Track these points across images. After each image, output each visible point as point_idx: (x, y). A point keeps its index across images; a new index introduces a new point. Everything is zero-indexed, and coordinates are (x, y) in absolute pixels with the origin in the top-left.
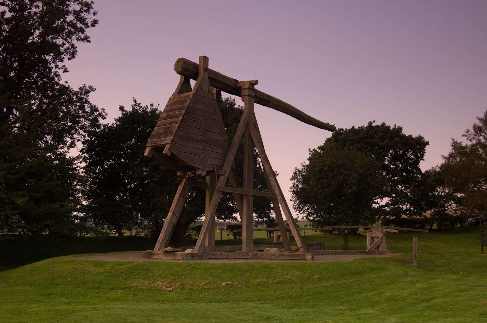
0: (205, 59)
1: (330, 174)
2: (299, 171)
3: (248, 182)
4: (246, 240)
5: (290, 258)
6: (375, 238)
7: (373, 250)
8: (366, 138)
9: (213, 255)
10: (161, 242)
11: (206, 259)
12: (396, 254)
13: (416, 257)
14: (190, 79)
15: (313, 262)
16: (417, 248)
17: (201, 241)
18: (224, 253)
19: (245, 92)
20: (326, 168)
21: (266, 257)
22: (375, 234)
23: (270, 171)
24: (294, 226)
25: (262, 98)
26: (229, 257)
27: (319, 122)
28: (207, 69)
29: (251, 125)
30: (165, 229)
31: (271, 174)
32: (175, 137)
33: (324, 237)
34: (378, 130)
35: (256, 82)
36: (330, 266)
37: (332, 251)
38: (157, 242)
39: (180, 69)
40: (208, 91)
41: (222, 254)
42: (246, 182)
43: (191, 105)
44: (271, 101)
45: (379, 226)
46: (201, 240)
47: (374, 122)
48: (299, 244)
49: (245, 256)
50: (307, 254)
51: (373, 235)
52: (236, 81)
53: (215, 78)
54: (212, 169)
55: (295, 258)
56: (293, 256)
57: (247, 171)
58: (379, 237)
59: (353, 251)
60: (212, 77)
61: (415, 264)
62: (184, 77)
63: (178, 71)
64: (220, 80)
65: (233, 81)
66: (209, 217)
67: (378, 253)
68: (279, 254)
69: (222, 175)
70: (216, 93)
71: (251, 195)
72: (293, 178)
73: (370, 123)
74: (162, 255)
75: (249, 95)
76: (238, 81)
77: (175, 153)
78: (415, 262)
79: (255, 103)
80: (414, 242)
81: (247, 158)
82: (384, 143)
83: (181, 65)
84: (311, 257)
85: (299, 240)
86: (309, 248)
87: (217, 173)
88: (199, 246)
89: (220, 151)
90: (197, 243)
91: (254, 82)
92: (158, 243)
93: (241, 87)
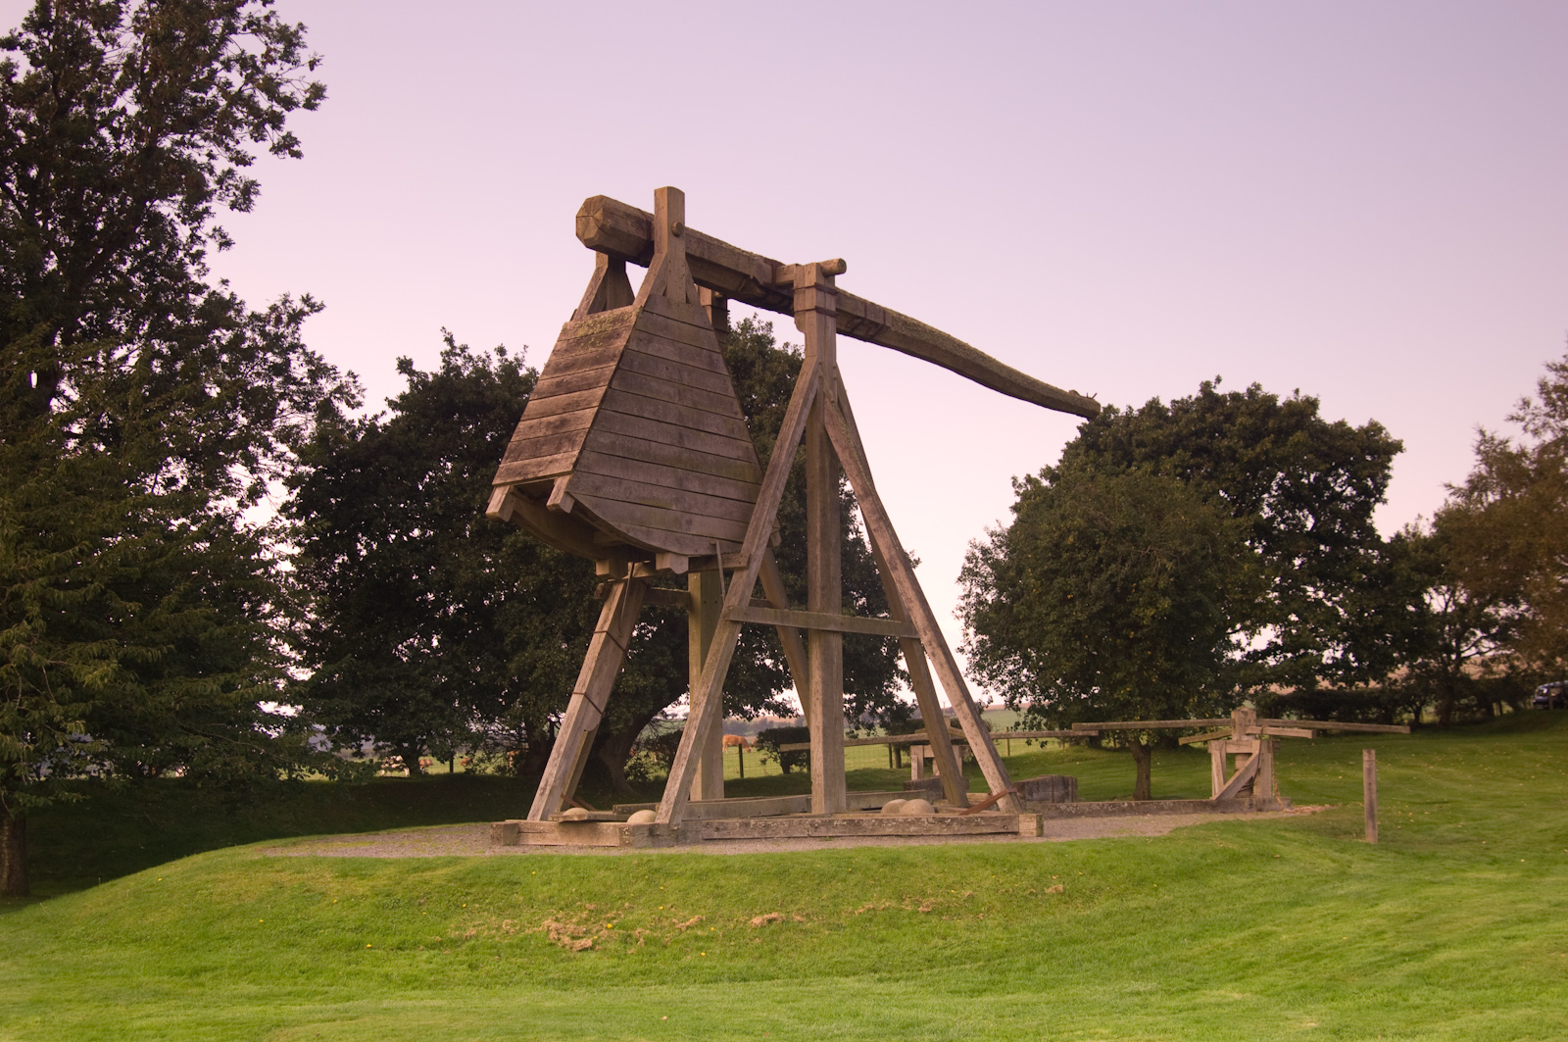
0: (673, 198)
1: (1084, 559)
2: (985, 551)
3: (823, 588)
4: (822, 778)
5: (968, 832)
6: (1238, 758)
7: (1232, 795)
8: (1198, 434)
9: (718, 829)
10: (551, 792)
11: (696, 842)
12: (1308, 809)
13: (1372, 816)
14: (628, 264)
15: (1040, 840)
16: (1374, 787)
17: (678, 785)
18: (752, 822)
19: (806, 300)
20: (1071, 539)
21: (888, 831)
22: (1238, 743)
23: (893, 552)
24: (975, 727)
25: (859, 317)
26: (769, 832)
27: (1046, 387)
28: (679, 231)
29: (828, 403)
30: (562, 750)
31: (898, 561)
32: (584, 452)
33: (1074, 760)
34: (1238, 408)
35: (841, 267)
36: (1098, 852)
37: (1101, 803)
38: (539, 792)
39: (592, 232)
40: (688, 301)
41: (747, 825)
42: (819, 590)
43: (633, 346)
44: (888, 324)
45: (1249, 717)
46: (679, 782)
47: (1218, 380)
48: (996, 784)
49: (823, 829)
50: (1022, 817)
51: (1232, 749)
52: (775, 265)
53: (706, 257)
54: (708, 552)
55: (984, 831)
56: (978, 825)
57: (818, 553)
58: (1250, 754)
59: (1169, 802)
60: (697, 254)
61: (1370, 837)
62: (606, 257)
63: (586, 237)
64: (724, 262)
65: (764, 264)
66: (703, 705)
67: (1251, 805)
68: (931, 820)
69: (741, 569)
70: (712, 306)
71: (834, 632)
72: (968, 573)
73: (1206, 387)
74: (557, 834)
75: (817, 309)
76: (781, 264)
77: (586, 502)
78: (1369, 831)
79: (837, 335)
80: (1365, 765)
81: (819, 513)
82: (1258, 450)
83: (597, 220)
84: (1033, 825)
85: (997, 772)
86: (1028, 797)
87: (723, 563)
88: (673, 800)
89: (732, 493)
90: (666, 792)
91: (834, 267)
92: (542, 794)
93: (791, 284)
